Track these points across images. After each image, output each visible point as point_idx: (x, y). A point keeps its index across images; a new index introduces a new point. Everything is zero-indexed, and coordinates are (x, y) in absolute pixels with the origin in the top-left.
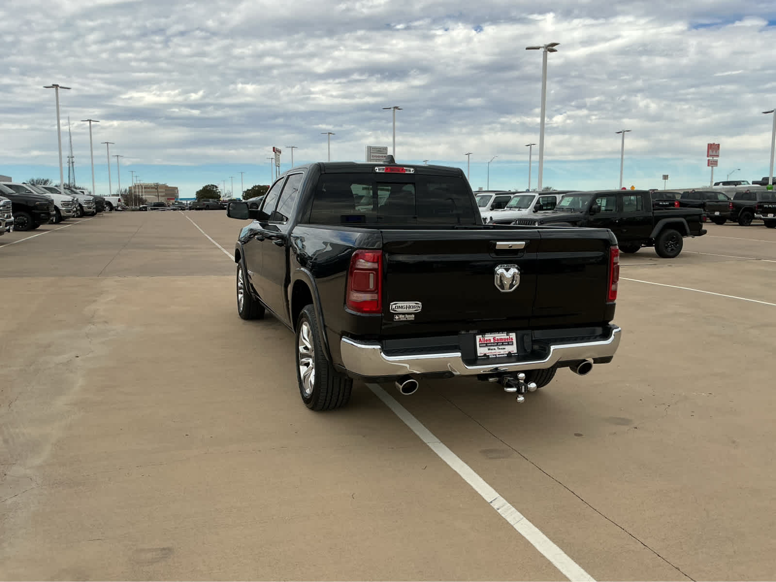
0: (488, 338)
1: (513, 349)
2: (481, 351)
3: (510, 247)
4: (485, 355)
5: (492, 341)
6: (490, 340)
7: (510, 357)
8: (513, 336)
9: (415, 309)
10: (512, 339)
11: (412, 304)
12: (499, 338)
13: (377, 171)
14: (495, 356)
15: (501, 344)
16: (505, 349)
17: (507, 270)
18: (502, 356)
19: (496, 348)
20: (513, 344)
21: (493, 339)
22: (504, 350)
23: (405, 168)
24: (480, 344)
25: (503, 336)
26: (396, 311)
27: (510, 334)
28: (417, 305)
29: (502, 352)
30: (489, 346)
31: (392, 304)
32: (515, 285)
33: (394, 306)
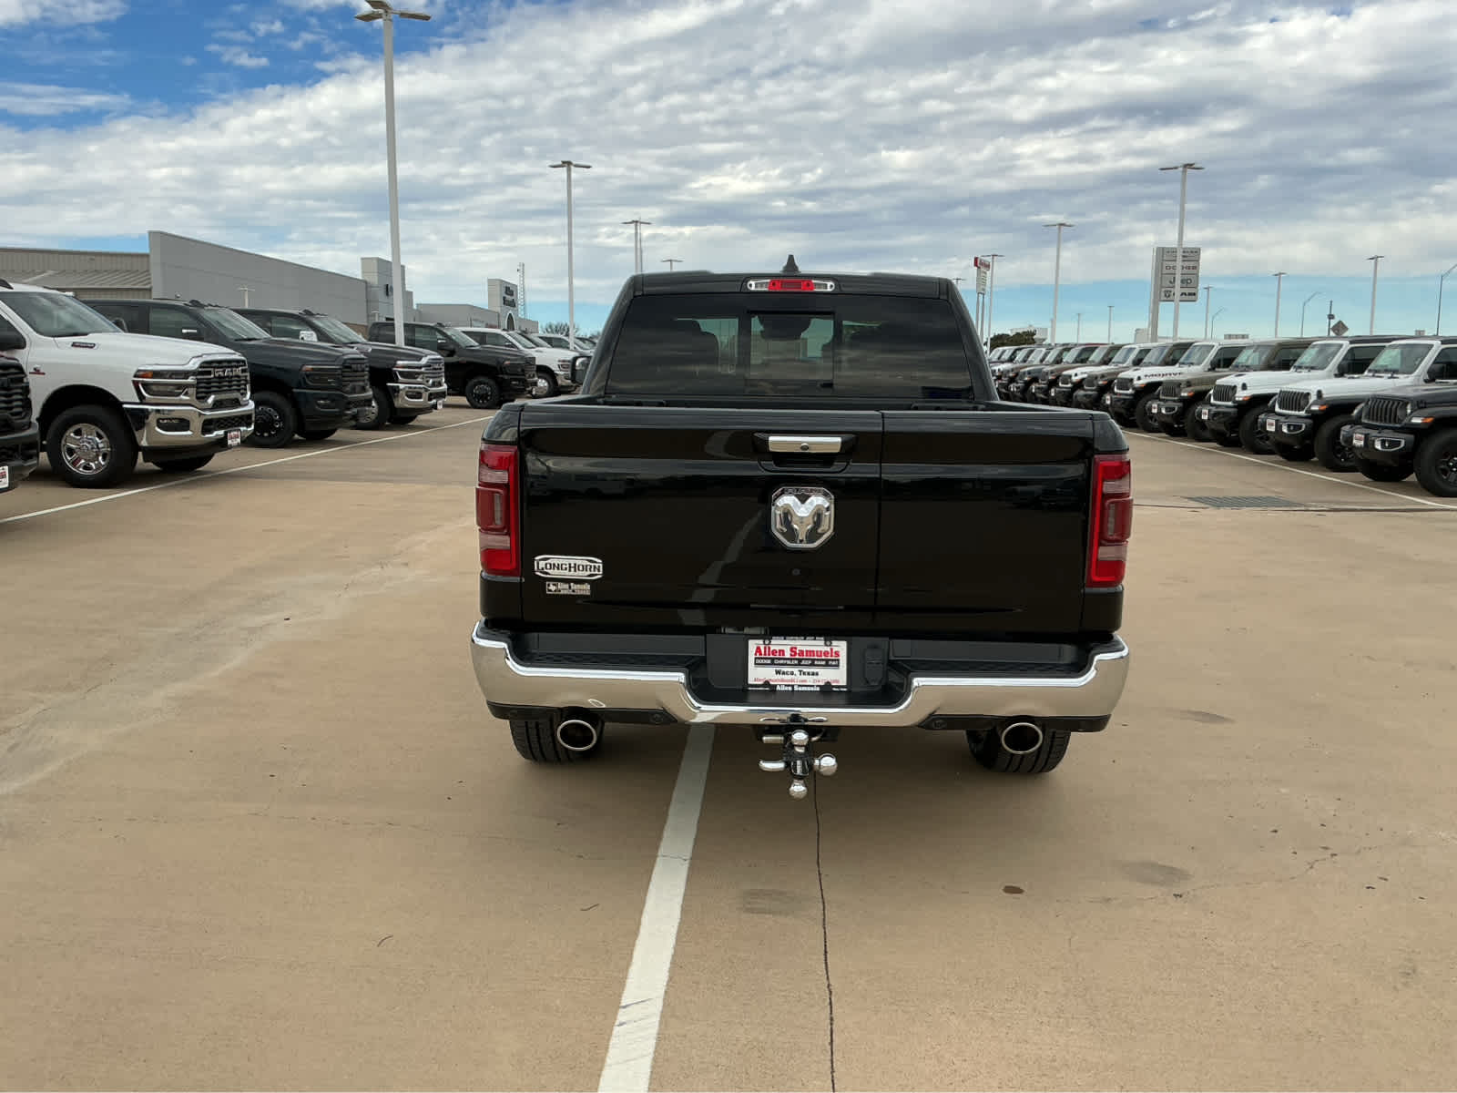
0: (777, 648)
1: (838, 676)
2: (757, 674)
3: (803, 448)
4: (767, 684)
5: (787, 655)
6: (782, 652)
7: (827, 694)
8: (841, 647)
9: (588, 573)
10: (837, 654)
11: (581, 561)
12: (804, 649)
13: (753, 288)
14: (790, 688)
15: (810, 662)
16: (817, 674)
17: (803, 499)
18: (809, 689)
19: (796, 670)
20: (838, 666)
21: (791, 650)
22: (815, 677)
23: (814, 281)
24: (756, 658)
25: (816, 645)
26: (547, 573)
27: (834, 643)
28: (592, 564)
29: (810, 680)
30: (779, 664)
31: (537, 558)
32: (822, 534)
33: (542, 564)
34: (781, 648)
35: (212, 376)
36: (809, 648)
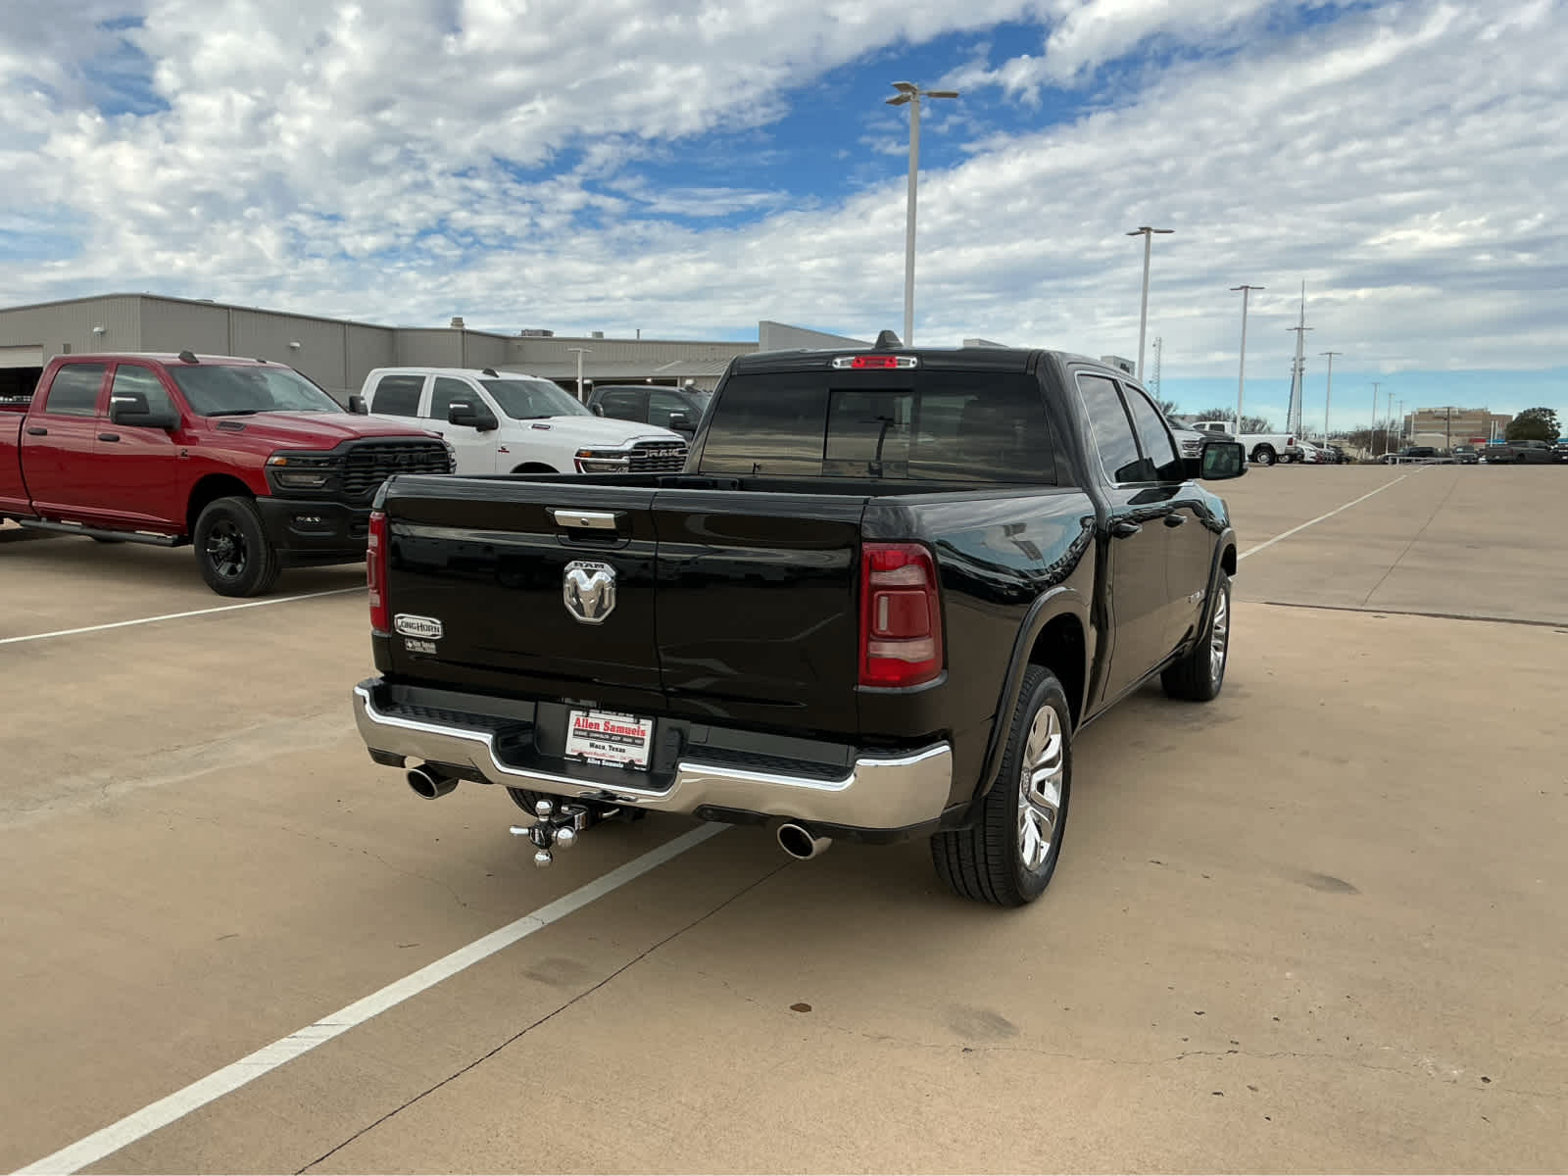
0: (594, 721)
1: (640, 755)
2: (575, 745)
3: (584, 523)
4: (580, 755)
6: (597, 725)
7: (629, 773)
8: (647, 725)
9: (431, 633)
10: (643, 733)
11: (425, 621)
12: (617, 724)
13: (838, 367)
14: (599, 762)
15: (619, 738)
16: (624, 751)
17: (590, 574)
18: (615, 765)
19: (606, 745)
20: (642, 745)
21: (605, 724)
22: (621, 754)
24: (575, 730)
25: (625, 722)
27: (642, 721)
28: (434, 625)
29: (618, 756)
30: (594, 738)
31: (396, 616)
32: (606, 610)
33: (400, 621)
34: (597, 721)
35: (646, 456)
36: (621, 725)
